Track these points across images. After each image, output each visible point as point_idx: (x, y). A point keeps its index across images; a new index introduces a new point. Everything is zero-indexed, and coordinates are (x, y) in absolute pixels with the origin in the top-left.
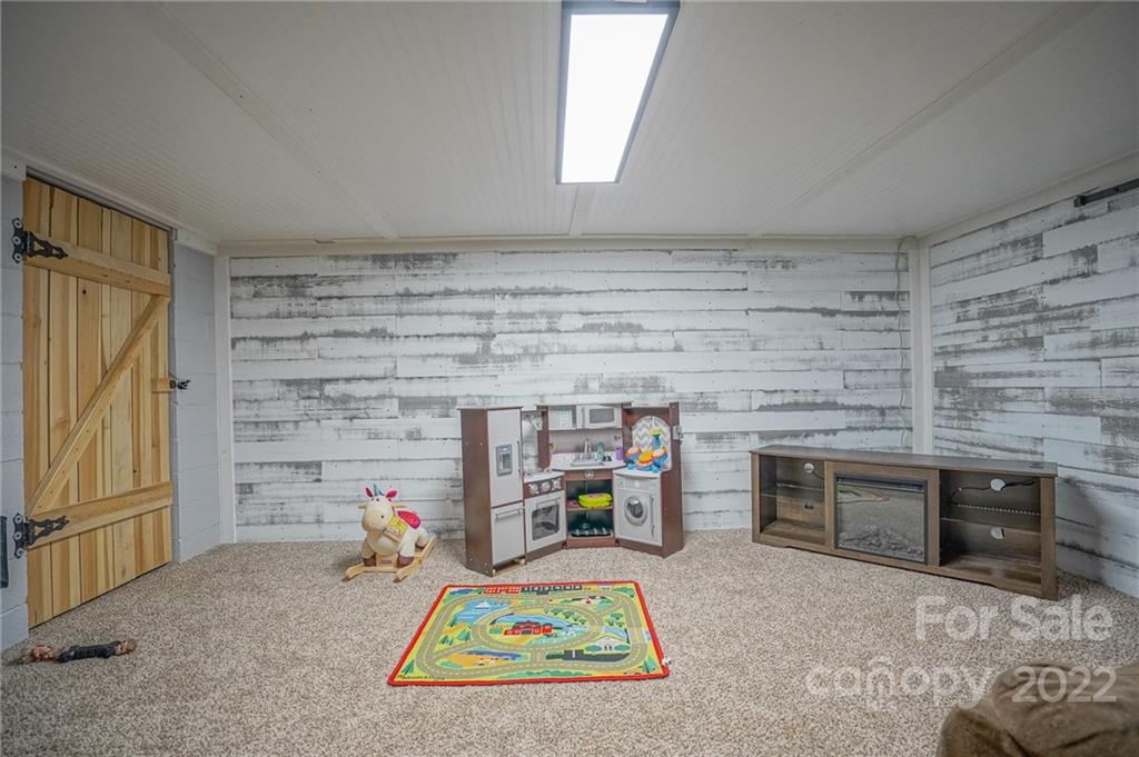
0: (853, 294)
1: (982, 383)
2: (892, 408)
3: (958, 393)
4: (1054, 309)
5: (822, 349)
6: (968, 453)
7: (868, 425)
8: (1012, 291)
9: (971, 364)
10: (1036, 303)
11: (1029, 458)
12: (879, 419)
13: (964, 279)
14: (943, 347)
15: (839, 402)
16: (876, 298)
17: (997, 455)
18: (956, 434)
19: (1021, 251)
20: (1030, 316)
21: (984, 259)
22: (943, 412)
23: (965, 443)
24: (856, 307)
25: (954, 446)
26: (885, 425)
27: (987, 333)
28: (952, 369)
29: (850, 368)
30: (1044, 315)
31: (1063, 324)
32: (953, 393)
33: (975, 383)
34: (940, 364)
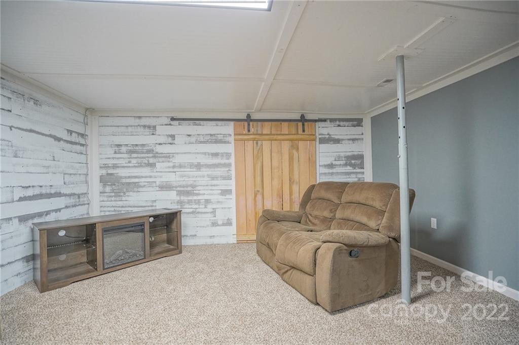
0: (68, 131)
1: (128, 181)
2: (82, 194)
3: (115, 185)
4: (160, 154)
5: (54, 160)
6: (121, 211)
7: (73, 204)
8: (143, 144)
9: (122, 172)
10: (153, 151)
11: (150, 208)
12: (77, 200)
13: (119, 135)
14: (106, 164)
15: (62, 192)
16: (77, 135)
17: (136, 210)
18: (114, 204)
19: (147, 130)
20: (151, 155)
21: (130, 129)
22: (105, 194)
23: (119, 207)
24: (69, 138)
25: (112, 209)
26: (80, 203)
27: (131, 160)
28: (111, 174)
29: (66, 173)
30: (156, 155)
31: (164, 159)
32: (111, 185)
33: (124, 181)
34: (104, 172)
